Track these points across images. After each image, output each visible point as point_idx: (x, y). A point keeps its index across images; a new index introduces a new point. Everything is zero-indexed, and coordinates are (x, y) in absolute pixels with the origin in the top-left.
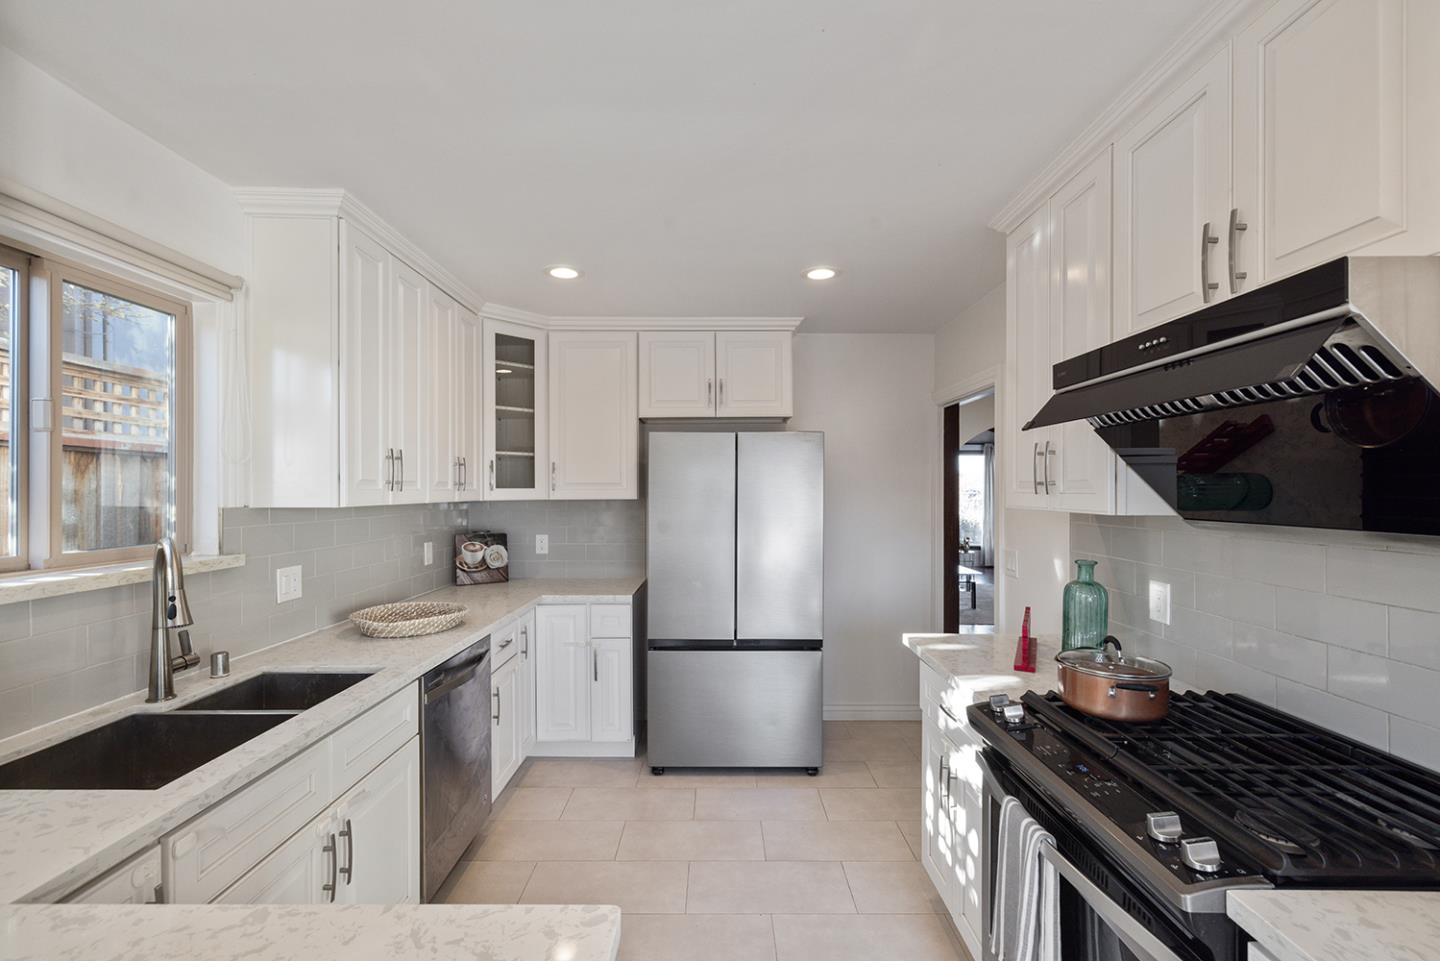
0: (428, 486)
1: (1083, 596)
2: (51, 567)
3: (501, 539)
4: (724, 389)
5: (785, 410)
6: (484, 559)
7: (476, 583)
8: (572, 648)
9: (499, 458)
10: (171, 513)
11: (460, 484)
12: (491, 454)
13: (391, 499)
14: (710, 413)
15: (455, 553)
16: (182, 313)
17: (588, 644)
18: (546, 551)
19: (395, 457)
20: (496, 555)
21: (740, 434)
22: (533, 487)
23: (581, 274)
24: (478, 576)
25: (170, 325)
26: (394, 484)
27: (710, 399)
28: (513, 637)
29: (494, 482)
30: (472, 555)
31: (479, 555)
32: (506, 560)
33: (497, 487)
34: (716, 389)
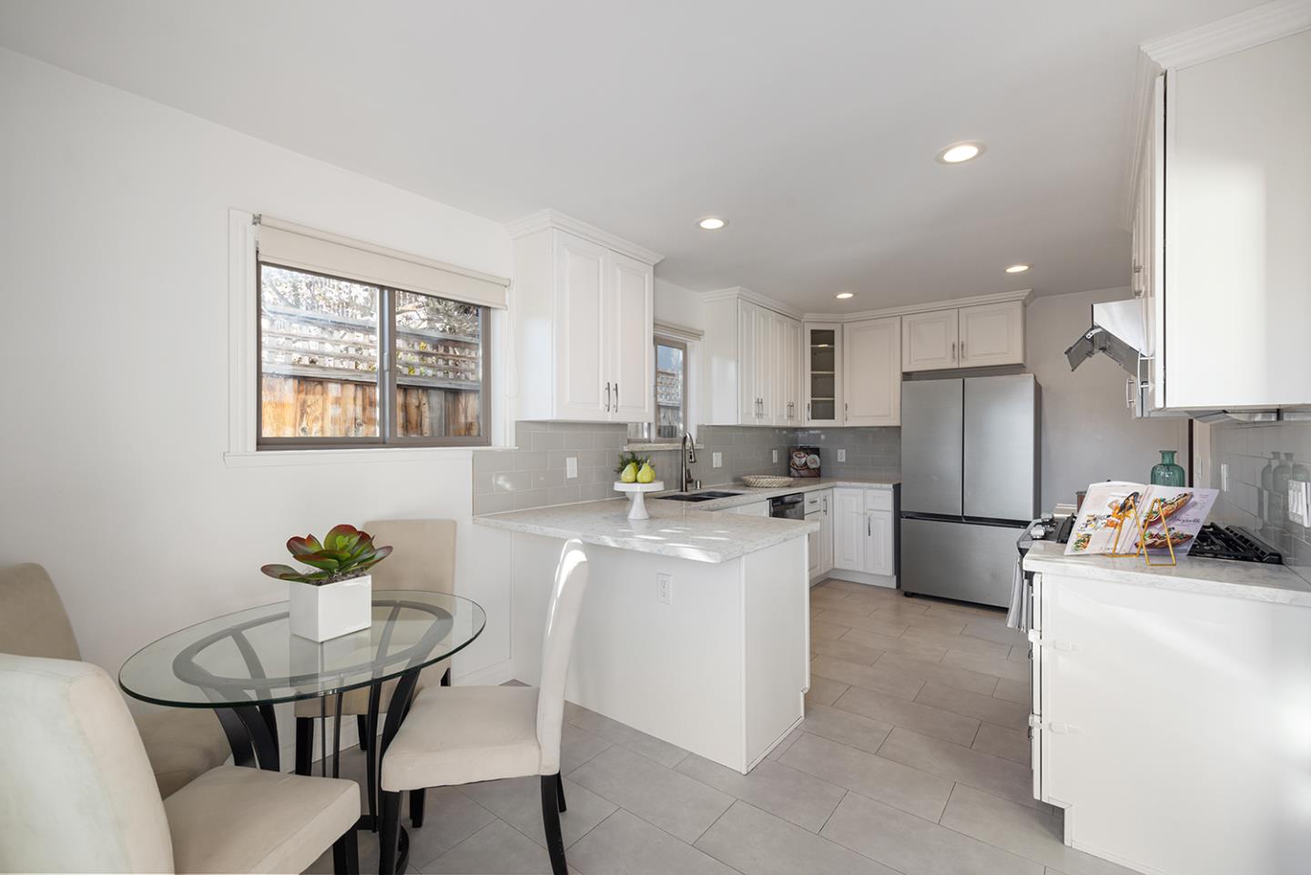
0: (775, 417)
1: (1162, 473)
2: (656, 442)
3: (816, 451)
4: (965, 348)
5: (1019, 360)
6: (806, 462)
7: (802, 477)
8: (855, 515)
9: (812, 401)
10: (681, 426)
11: (790, 417)
12: (808, 400)
13: (757, 423)
14: (955, 365)
15: (790, 458)
16: (683, 347)
17: (864, 514)
18: (844, 460)
19: (759, 402)
20: (813, 461)
21: (966, 379)
22: (833, 418)
23: (855, 294)
24: (802, 472)
25: (681, 352)
26: (759, 415)
27: (954, 357)
28: (818, 500)
29: (810, 417)
30: (799, 460)
31: (803, 460)
32: (819, 464)
33: (812, 418)
34: (959, 348)
